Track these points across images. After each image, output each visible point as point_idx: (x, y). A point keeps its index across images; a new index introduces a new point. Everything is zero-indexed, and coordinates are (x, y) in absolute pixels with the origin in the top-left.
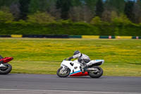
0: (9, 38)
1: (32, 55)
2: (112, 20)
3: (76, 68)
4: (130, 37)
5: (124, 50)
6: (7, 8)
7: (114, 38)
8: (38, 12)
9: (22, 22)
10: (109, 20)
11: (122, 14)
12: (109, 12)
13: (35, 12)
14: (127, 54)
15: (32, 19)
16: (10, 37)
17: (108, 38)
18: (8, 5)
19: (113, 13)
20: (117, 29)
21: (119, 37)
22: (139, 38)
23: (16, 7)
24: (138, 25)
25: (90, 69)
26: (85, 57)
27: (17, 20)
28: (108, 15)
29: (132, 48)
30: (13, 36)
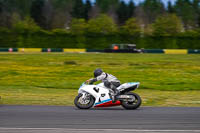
2: (14, 25)
3: (103, 95)
4: (39, 50)
5: (31, 68)
7: (16, 51)
10: (9, 25)
11: (28, 18)
12: (9, 15)
14: (35, 73)
17: (8, 51)
19: (15, 16)
20: (20, 38)
21: (23, 49)
22: (52, 51)
24: (50, 33)
25: (122, 96)
26: (112, 78)
28: (8, 18)
29: (41, 65)
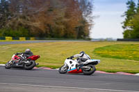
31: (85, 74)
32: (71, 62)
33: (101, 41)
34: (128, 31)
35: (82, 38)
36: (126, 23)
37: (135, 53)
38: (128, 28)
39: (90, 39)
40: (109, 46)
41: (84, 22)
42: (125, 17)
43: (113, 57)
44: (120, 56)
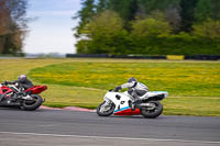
0: (163, 61)
1: (200, 87)
6: (161, 14)
8: (209, 19)
9: (183, 35)
13: (205, 20)
15: (199, 30)
16: (165, 58)
18: (162, 10)
23: (175, 12)
27: (177, 32)
30: (169, 57)
31: (146, 117)
32: (118, 97)
33: (41, 57)
34: (83, 41)
35: (10, 53)
36: (80, 30)
37: (94, 76)
38: (84, 37)
39: (23, 55)
40: (53, 66)
41: (14, 27)
42: (79, 20)
43: (61, 83)
44: (71, 81)
